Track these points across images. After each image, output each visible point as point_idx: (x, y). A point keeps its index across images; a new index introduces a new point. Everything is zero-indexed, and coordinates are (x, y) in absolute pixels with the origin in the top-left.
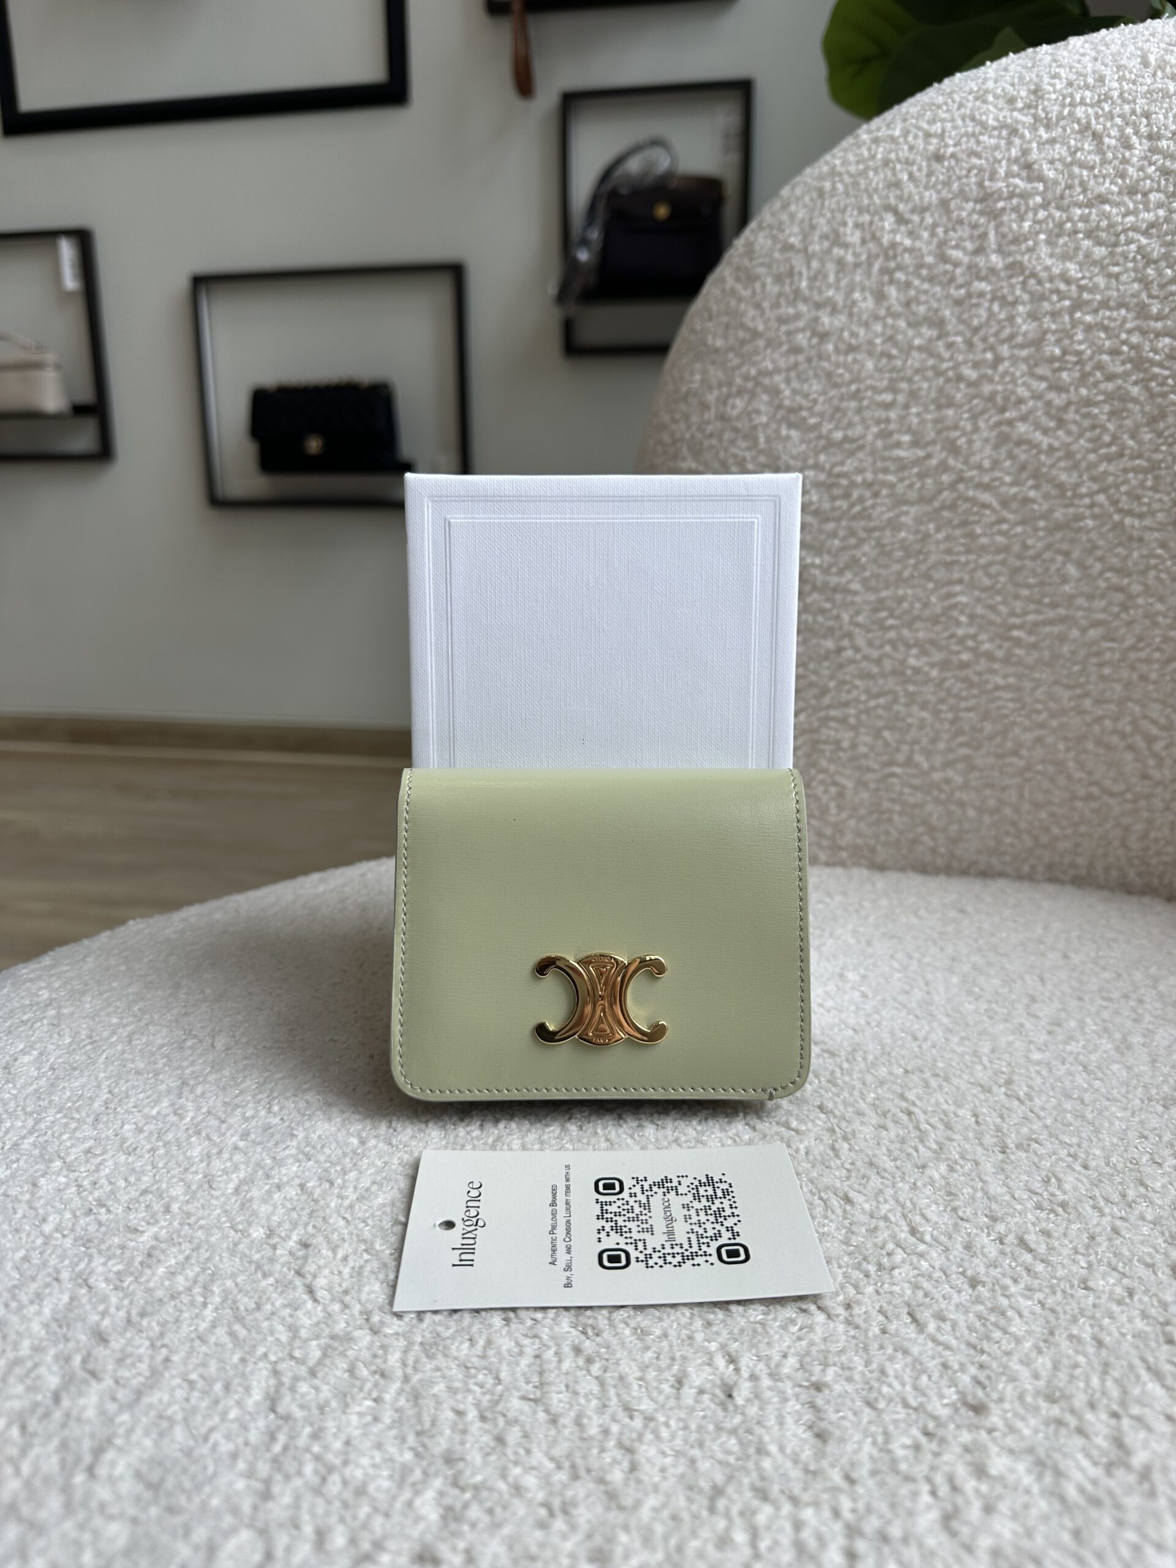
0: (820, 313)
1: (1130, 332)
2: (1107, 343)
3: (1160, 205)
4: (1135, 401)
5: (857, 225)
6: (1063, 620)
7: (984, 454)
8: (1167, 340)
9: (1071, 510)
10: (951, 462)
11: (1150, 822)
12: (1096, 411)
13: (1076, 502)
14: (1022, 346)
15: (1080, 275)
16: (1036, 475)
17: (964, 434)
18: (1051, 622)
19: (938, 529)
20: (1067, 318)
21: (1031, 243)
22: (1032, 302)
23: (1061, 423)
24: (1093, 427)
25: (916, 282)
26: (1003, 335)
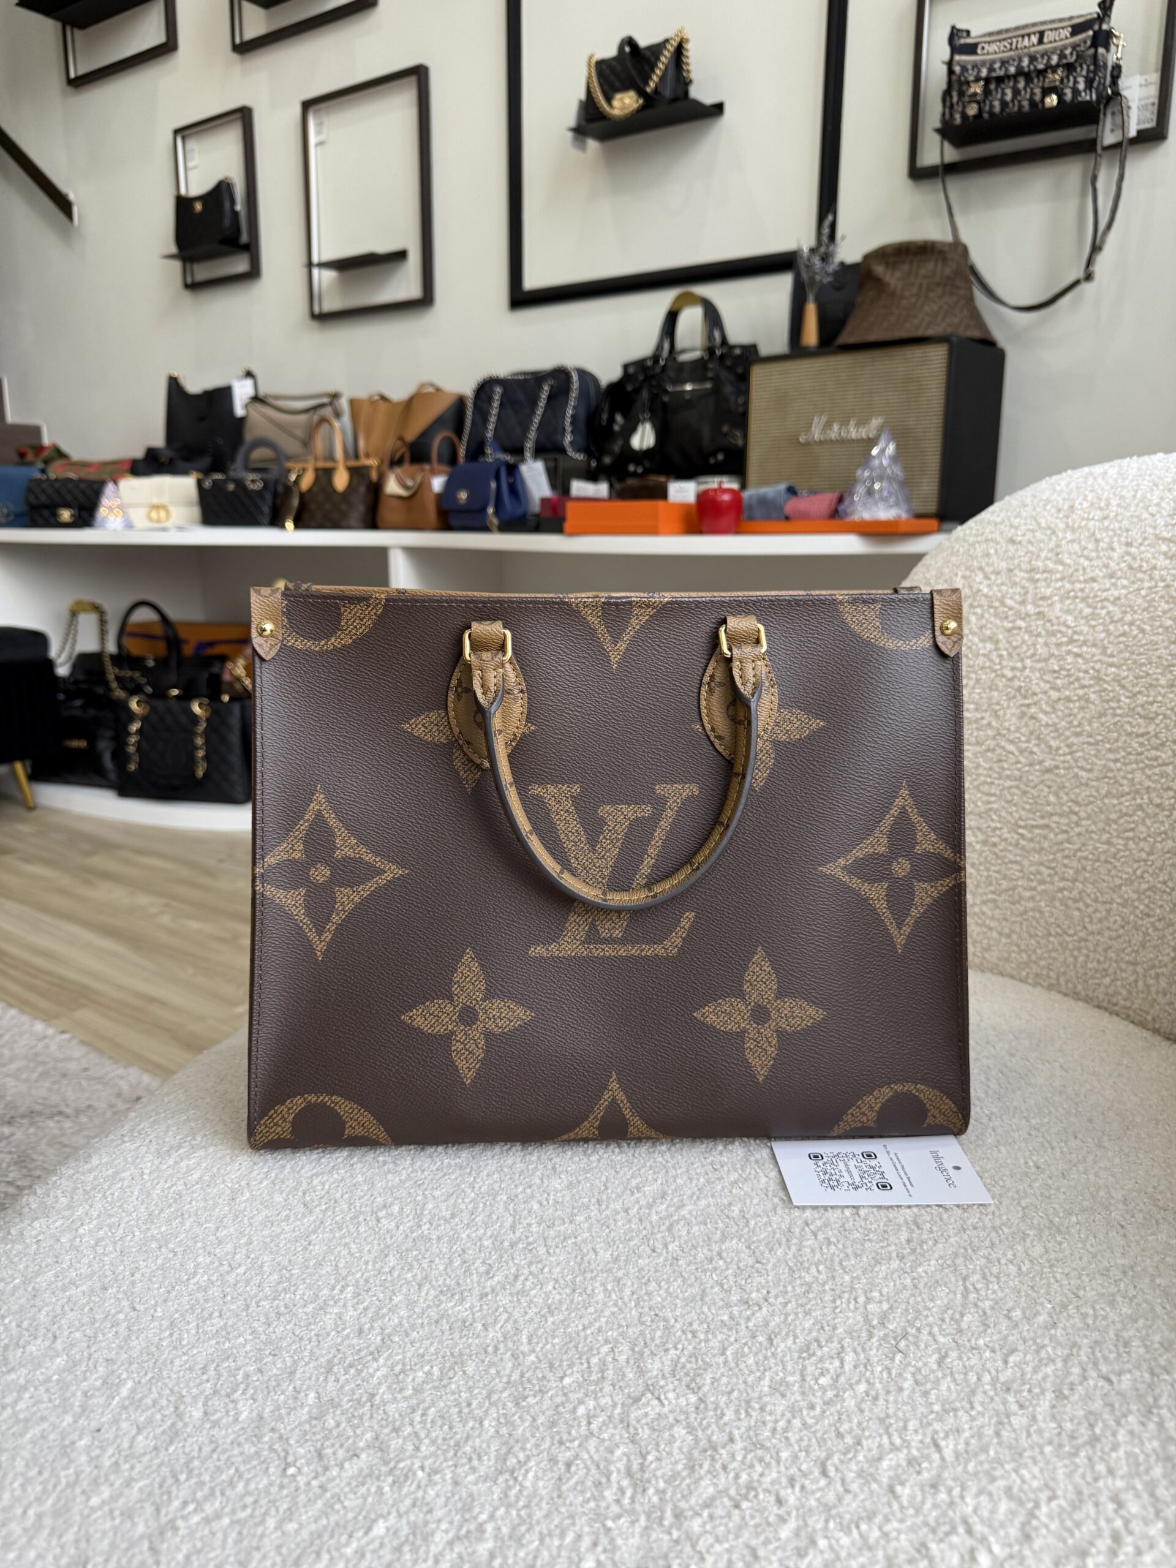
1: (1096, 662)
2: (1083, 667)
3: (1124, 587)
4: (1093, 703)
5: (964, 577)
6: (1047, 826)
7: (1011, 722)
8: (1113, 669)
9: (1053, 763)
10: (994, 724)
11: (1088, 956)
12: (1072, 706)
14: (1039, 661)
16: (1038, 738)
17: (1003, 709)
18: (1040, 827)
19: (985, 762)
20: (1064, 648)
21: (1051, 601)
22: (1047, 636)
23: (1054, 709)
24: (1070, 715)
25: (987, 616)
26: (1028, 654)
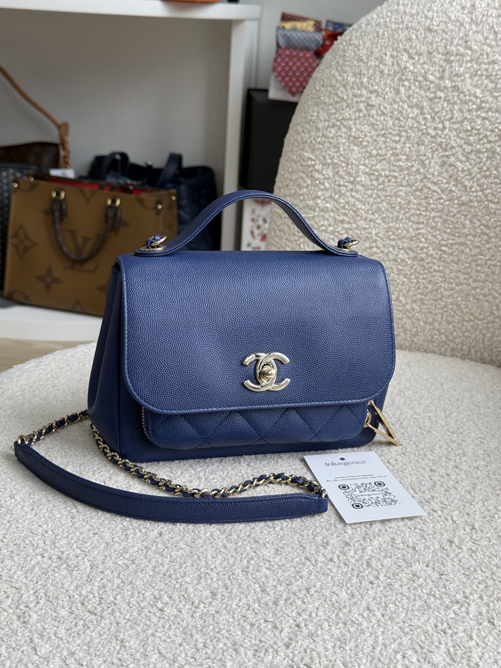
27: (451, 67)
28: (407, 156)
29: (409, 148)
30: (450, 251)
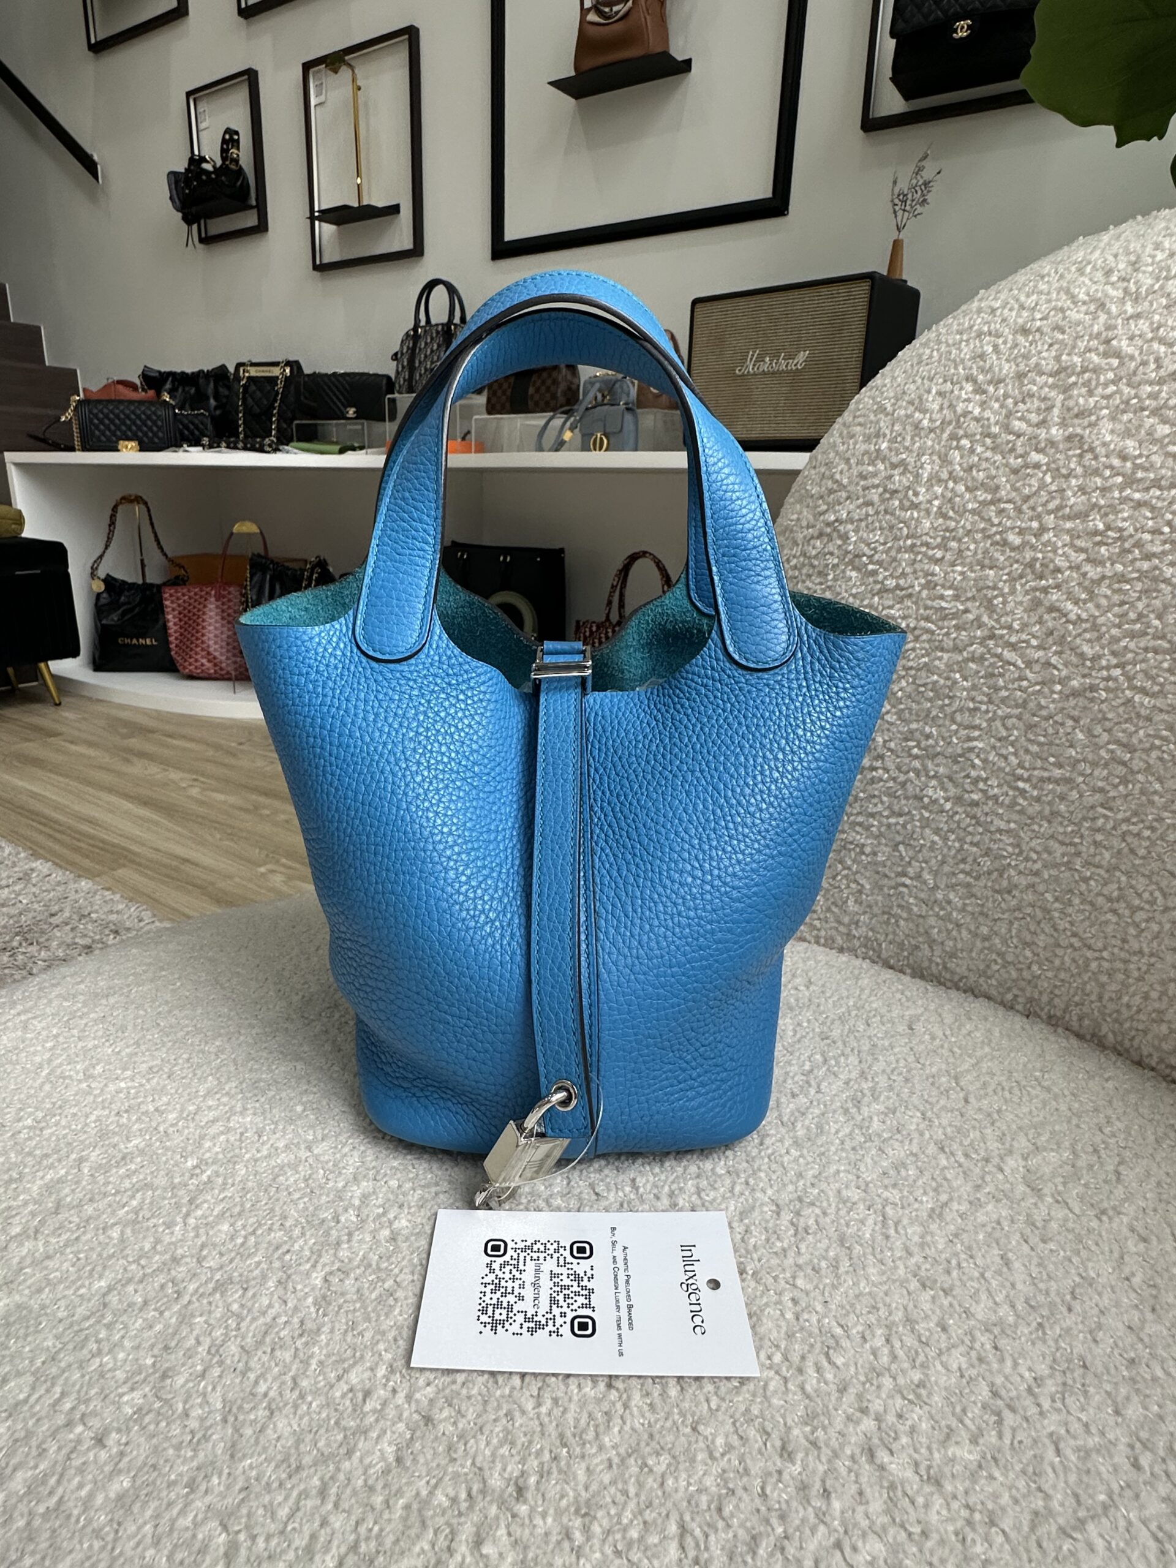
0: (896, 472)
2: (1151, 523)
6: (1068, 781)
7: (1015, 616)
9: (1088, 680)
10: (985, 619)
12: (1126, 588)
13: (1094, 673)
14: (1069, 518)
15: (1137, 452)
16: (1061, 641)
17: (1003, 595)
18: (1057, 782)
19: (965, 679)
20: (1116, 494)
21: (1093, 418)
22: (1084, 476)
23: (1092, 596)
24: (1122, 603)
25: (979, 449)
26: (1051, 506)
27: (1070, 397)
28: (956, 589)
29: (962, 573)
30: (1035, 793)
